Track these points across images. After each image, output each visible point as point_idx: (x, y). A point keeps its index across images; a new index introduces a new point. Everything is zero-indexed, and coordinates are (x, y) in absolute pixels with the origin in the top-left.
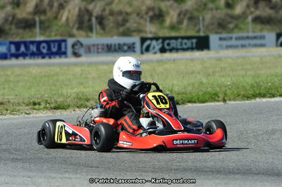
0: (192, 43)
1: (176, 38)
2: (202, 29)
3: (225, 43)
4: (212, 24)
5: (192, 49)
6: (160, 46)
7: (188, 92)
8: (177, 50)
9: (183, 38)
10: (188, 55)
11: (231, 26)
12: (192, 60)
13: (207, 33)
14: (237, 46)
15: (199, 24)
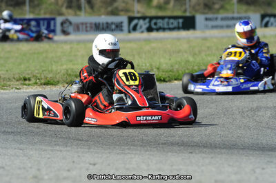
0: (179, 23)
1: (163, 18)
2: (188, 10)
3: (210, 23)
4: (199, 5)
5: (178, 28)
6: (147, 25)
7: (175, 70)
8: (164, 29)
9: (170, 18)
10: (175, 34)
11: (217, 6)
12: (179, 39)
13: (193, 13)
14: (222, 27)
15: (185, 4)
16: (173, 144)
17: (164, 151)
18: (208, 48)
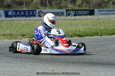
0: (87, 12)
1: (81, 10)
2: (91, 7)
3: (101, 13)
4: (96, 5)
5: (87, 15)
6: (74, 13)
7: (86, 32)
8: (81, 15)
9: (84, 10)
10: (85, 17)
11: (103, 6)
12: (87, 19)
13: (94, 8)
14: (105, 14)
15: (90, 4)
16: (85, 63)
17: (82, 65)
18: (100, 23)
